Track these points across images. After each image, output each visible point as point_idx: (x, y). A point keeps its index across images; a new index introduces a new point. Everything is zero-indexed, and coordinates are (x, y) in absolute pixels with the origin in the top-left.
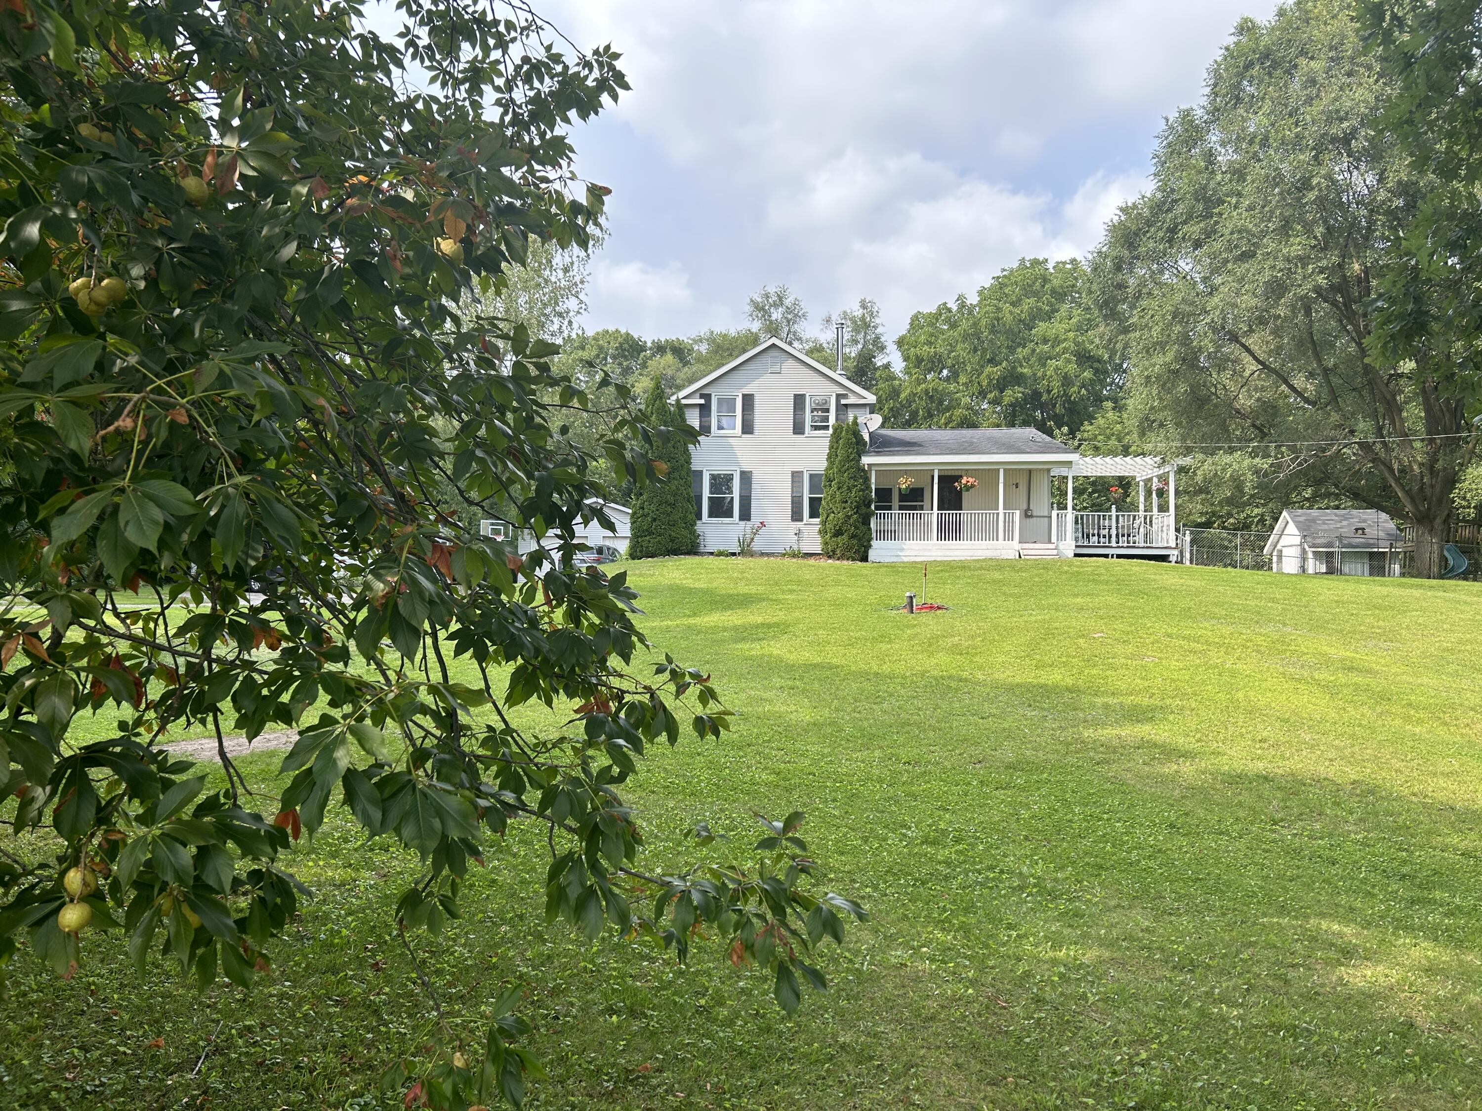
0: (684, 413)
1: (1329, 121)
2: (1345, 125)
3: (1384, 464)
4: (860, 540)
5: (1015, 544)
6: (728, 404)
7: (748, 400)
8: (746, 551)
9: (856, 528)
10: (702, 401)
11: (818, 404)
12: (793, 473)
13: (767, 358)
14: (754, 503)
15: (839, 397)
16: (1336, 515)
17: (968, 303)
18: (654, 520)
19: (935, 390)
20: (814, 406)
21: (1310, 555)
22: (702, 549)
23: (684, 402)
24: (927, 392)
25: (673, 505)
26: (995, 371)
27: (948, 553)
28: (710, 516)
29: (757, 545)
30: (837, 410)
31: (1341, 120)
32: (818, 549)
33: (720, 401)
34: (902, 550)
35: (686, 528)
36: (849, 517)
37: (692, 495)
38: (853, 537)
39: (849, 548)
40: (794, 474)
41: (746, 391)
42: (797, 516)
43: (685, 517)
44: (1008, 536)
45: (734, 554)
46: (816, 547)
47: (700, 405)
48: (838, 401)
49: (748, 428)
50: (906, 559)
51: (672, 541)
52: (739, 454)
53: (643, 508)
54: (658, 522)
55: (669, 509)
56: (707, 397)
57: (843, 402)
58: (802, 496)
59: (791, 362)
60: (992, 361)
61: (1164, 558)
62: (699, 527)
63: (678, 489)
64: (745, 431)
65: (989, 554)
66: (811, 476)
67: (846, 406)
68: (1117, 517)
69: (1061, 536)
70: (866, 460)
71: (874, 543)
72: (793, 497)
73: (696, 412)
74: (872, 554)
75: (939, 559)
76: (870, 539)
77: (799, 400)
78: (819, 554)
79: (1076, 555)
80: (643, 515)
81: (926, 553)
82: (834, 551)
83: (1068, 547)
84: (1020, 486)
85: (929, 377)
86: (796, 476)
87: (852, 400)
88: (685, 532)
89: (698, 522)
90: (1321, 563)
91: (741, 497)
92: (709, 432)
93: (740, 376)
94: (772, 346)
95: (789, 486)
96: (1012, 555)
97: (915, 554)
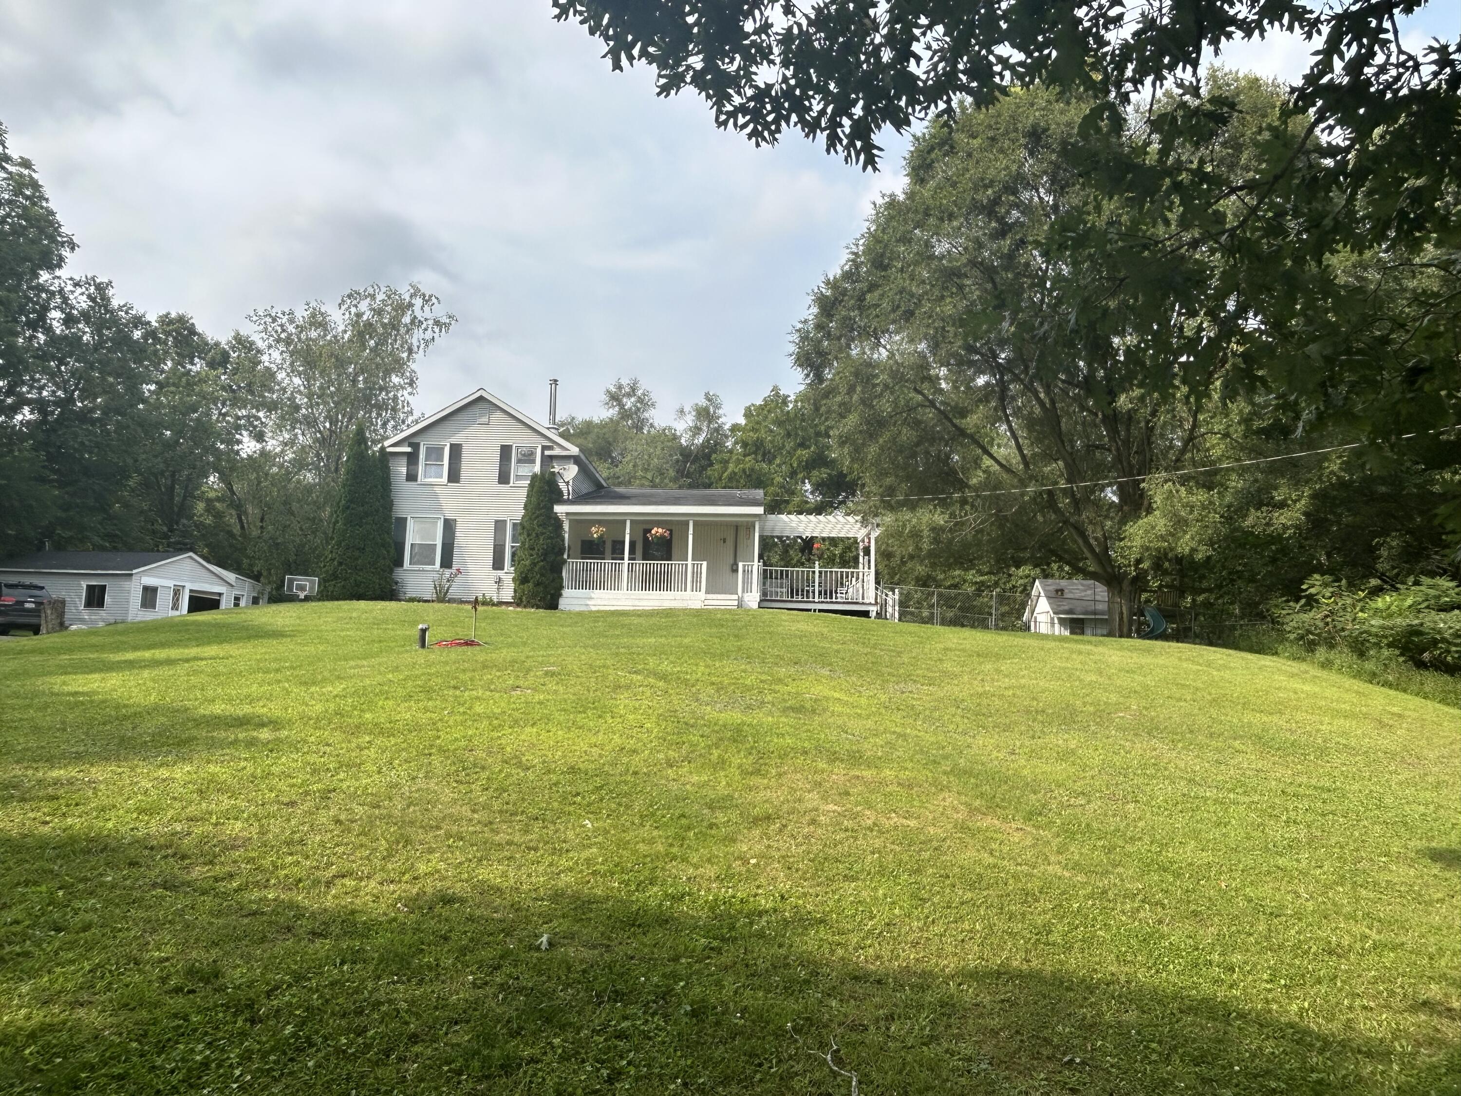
0: (390, 461)
1: (976, 189)
2: (990, 192)
3: (1076, 528)
4: (546, 587)
5: (702, 595)
6: (435, 453)
7: (456, 451)
8: (442, 597)
9: (542, 575)
10: (410, 449)
11: (524, 455)
12: (497, 522)
13: (476, 409)
14: (456, 551)
15: (544, 448)
16: (1082, 585)
17: (781, 393)
18: (340, 564)
19: (752, 470)
20: (520, 456)
21: (1056, 621)
22: (401, 596)
23: (389, 450)
24: (744, 470)
26: (804, 454)
27: (637, 603)
28: (412, 563)
29: (454, 592)
30: (542, 461)
31: (986, 187)
33: (428, 450)
34: (592, 599)
36: (537, 564)
38: (538, 584)
39: (534, 595)
41: (454, 440)
42: (498, 564)
44: (696, 588)
45: (429, 601)
46: (508, 594)
47: (407, 454)
48: (543, 453)
49: (454, 476)
50: (594, 608)
52: (443, 501)
55: (357, 553)
56: (416, 447)
57: (547, 453)
58: (504, 545)
59: (498, 415)
60: (802, 445)
61: (866, 614)
62: (400, 573)
65: (676, 604)
66: (514, 525)
67: (551, 457)
68: (820, 572)
69: (747, 588)
70: (559, 509)
71: (567, 592)
72: (495, 545)
73: (404, 461)
74: (563, 603)
75: (626, 608)
76: (561, 587)
77: (505, 451)
78: (511, 603)
81: (614, 603)
83: (753, 599)
84: (728, 541)
85: (747, 459)
86: (500, 525)
87: (557, 452)
89: (399, 569)
90: (1065, 629)
91: (443, 544)
92: (416, 480)
93: (449, 426)
94: (481, 399)
95: (492, 534)
96: (698, 605)
97: (604, 603)
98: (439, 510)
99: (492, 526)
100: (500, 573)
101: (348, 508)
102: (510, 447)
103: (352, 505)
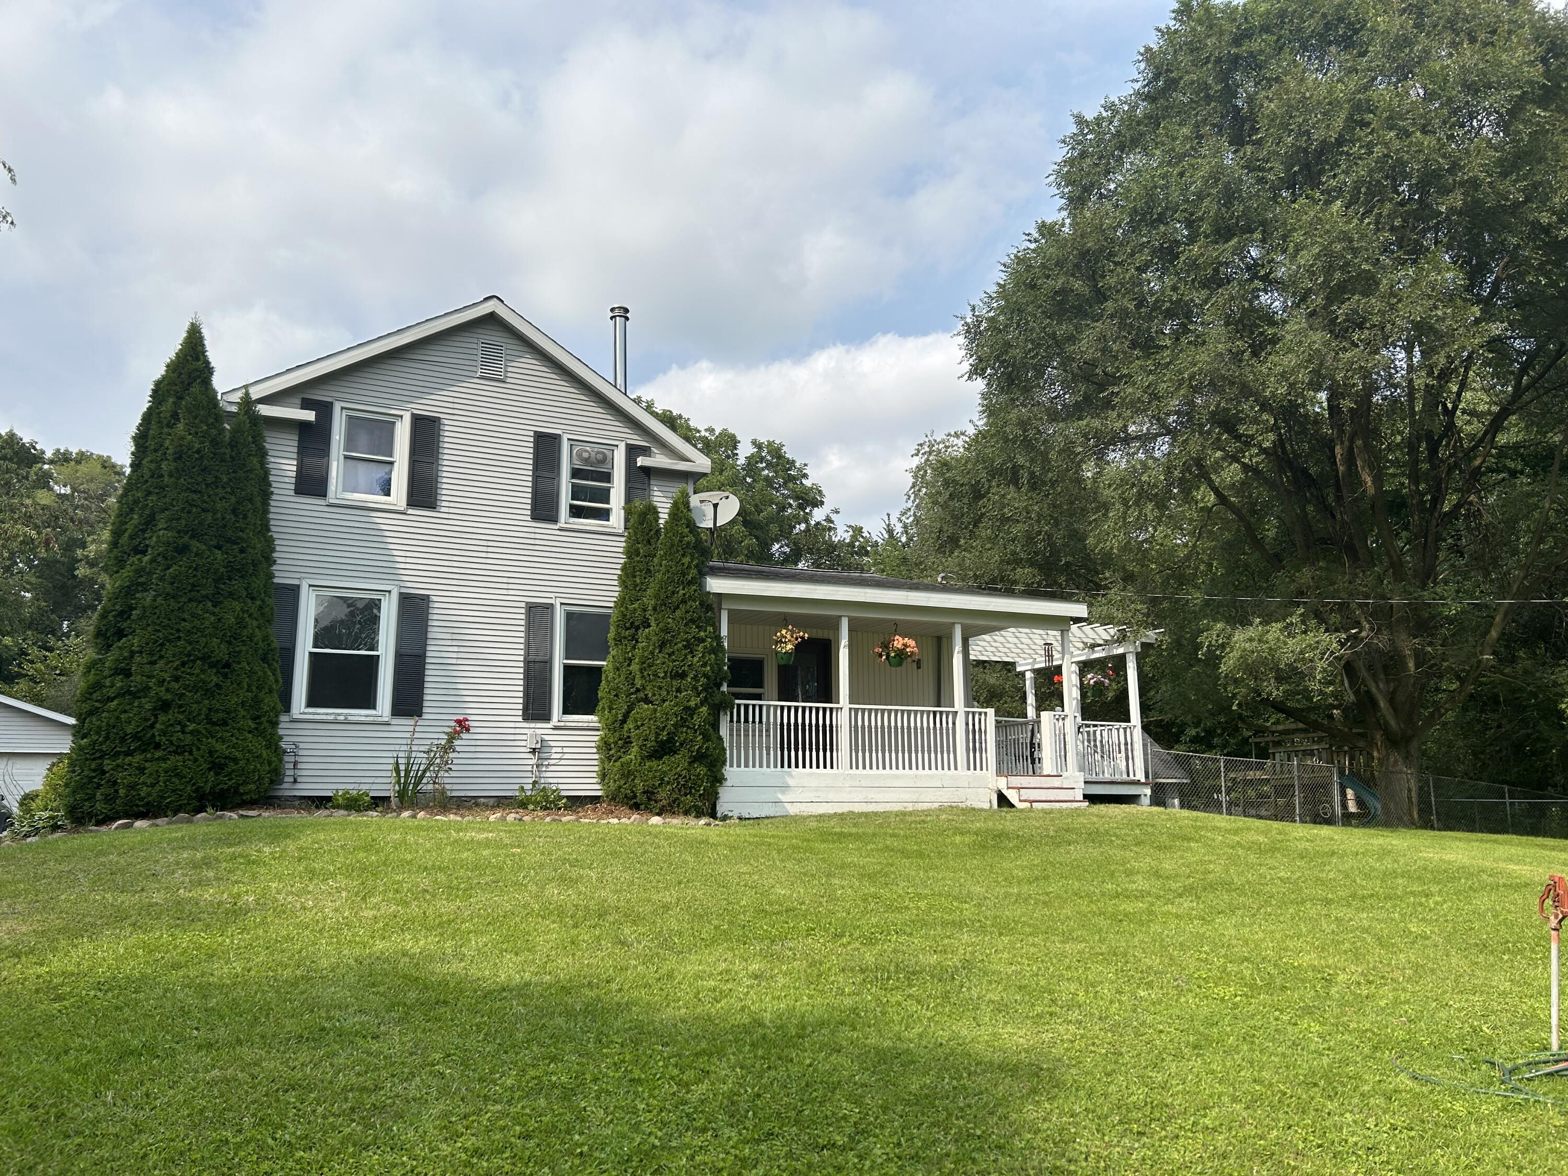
0: (263, 438)
5: (990, 777)
6: (374, 433)
7: (426, 430)
8: (412, 794)
10: (309, 416)
11: (586, 461)
12: (530, 607)
13: (474, 343)
14: (432, 675)
15: (632, 451)
20: (578, 465)
22: (287, 790)
23: (265, 410)
25: (224, 668)
27: (873, 795)
28: (312, 702)
30: (628, 481)
32: (590, 786)
33: (354, 423)
34: (785, 788)
35: (258, 732)
36: (691, 711)
37: (276, 644)
40: (531, 609)
41: (425, 408)
42: (535, 708)
43: (257, 701)
45: (379, 802)
46: (592, 782)
47: (302, 427)
48: (629, 459)
49: (423, 494)
50: (793, 810)
51: (217, 767)
52: (398, 552)
53: (127, 673)
54: (172, 715)
55: (213, 678)
56: (324, 410)
57: (641, 461)
58: (550, 663)
59: (528, 364)
62: (285, 729)
63: (241, 624)
64: (413, 501)
65: (945, 797)
66: (569, 616)
67: (647, 471)
70: (714, 586)
71: (731, 772)
72: (527, 662)
73: (292, 442)
74: (728, 800)
75: (857, 808)
76: (719, 764)
77: (546, 447)
78: (594, 800)
79: (1088, 797)
80: (126, 693)
81: (832, 796)
82: (650, 794)
86: (537, 615)
87: (659, 460)
88: (256, 744)
89: (284, 718)
91: (400, 657)
92: (323, 494)
93: (403, 372)
94: (492, 319)
95: (519, 636)
96: (985, 800)
97: (810, 796)
98: (391, 572)
99: (520, 617)
100: (541, 729)
101: (182, 550)
102: (556, 438)
103: (195, 545)
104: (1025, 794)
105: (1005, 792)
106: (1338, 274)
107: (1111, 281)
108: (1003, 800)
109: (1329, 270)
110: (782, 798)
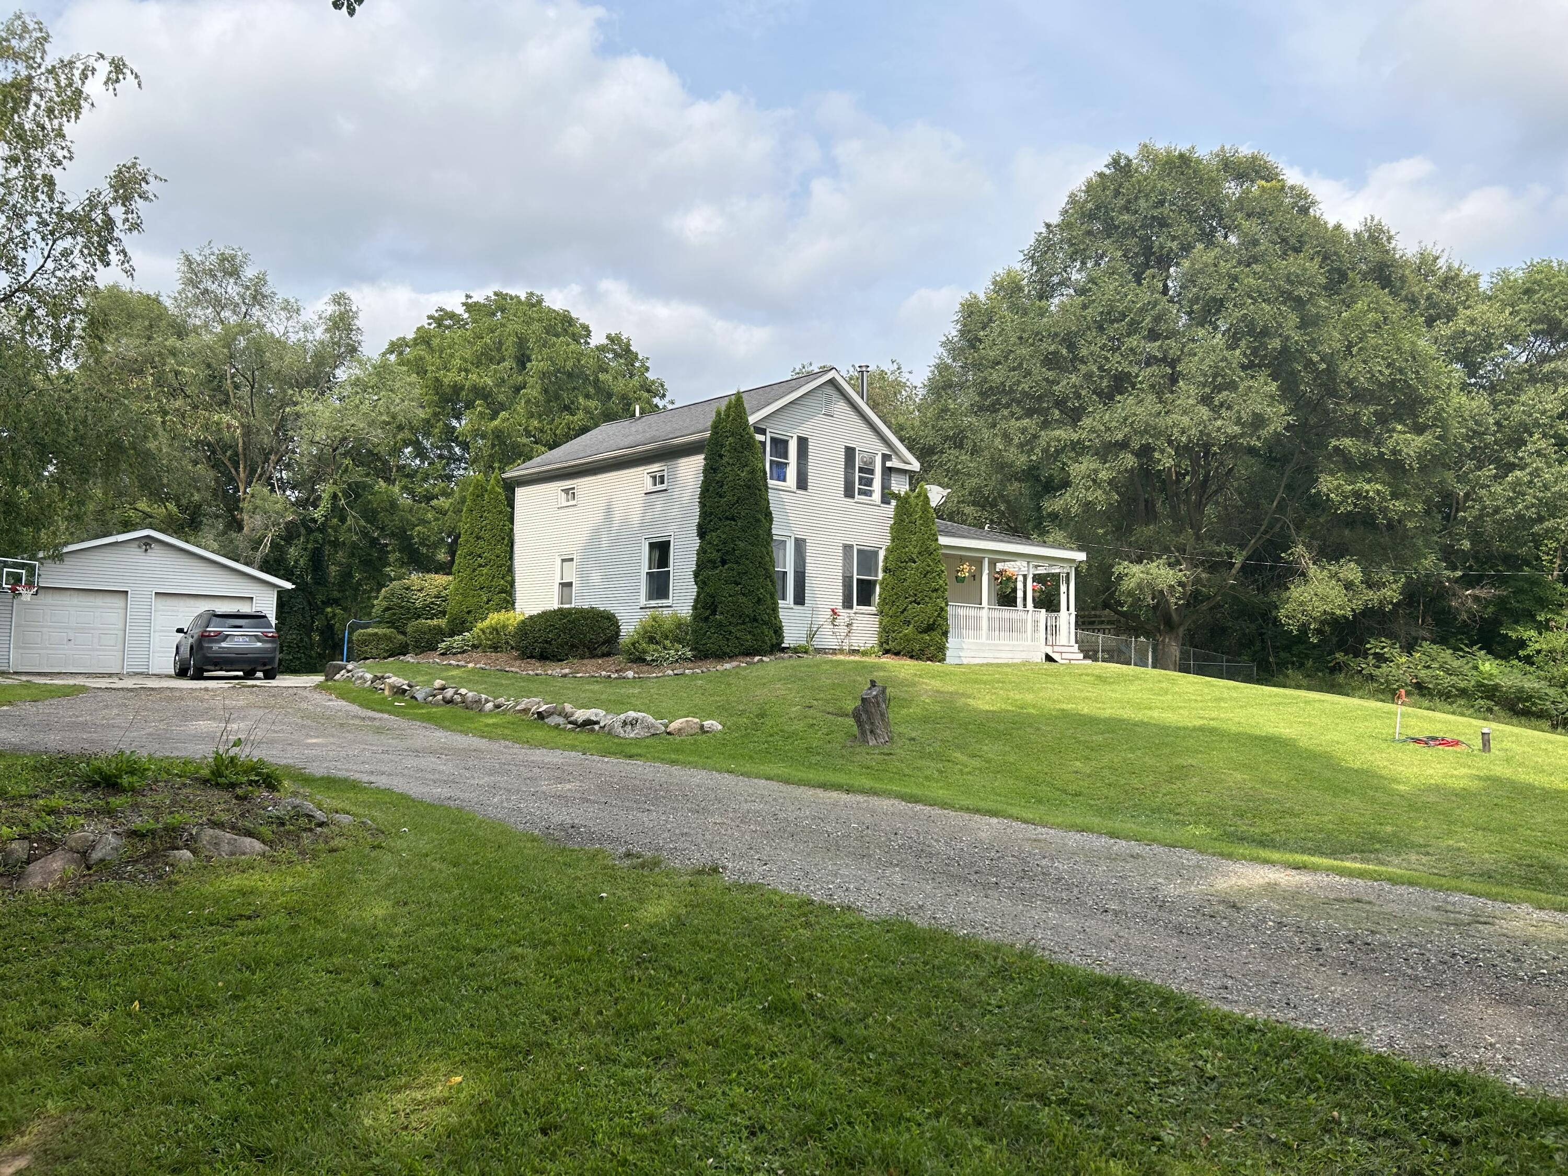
5: (1042, 646)
6: (779, 446)
7: (803, 445)
11: (865, 463)
14: (807, 582)
15: (886, 458)
20: (862, 465)
27: (997, 654)
30: (882, 474)
32: (871, 644)
40: (845, 547)
41: (802, 432)
42: (847, 602)
44: (1036, 636)
48: (883, 463)
49: (802, 482)
52: (790, 513)
56: (763, 433)
57: (889, 464)
58: (852, 578)
64: (798, 486)
66: (859, 551)
67: (890, 469)
72: (844, 577)
77: (849, 455)
81: (981, 654)
86: (847, 551)
87: (895, 463)
91: (795, 572)
95: (840, 562)
96: (1040, 657)
97: (973, 654)
98: (790, 525)
99: (840, 551)
100: (849, 613)
102: (854, 450)
104: (1064, 656)
105: (1051, 654)
106: (1219, 379)
107: (1084, 352)
108: (1049, 658)
109: (1215, 376)
110: (961, 654)
